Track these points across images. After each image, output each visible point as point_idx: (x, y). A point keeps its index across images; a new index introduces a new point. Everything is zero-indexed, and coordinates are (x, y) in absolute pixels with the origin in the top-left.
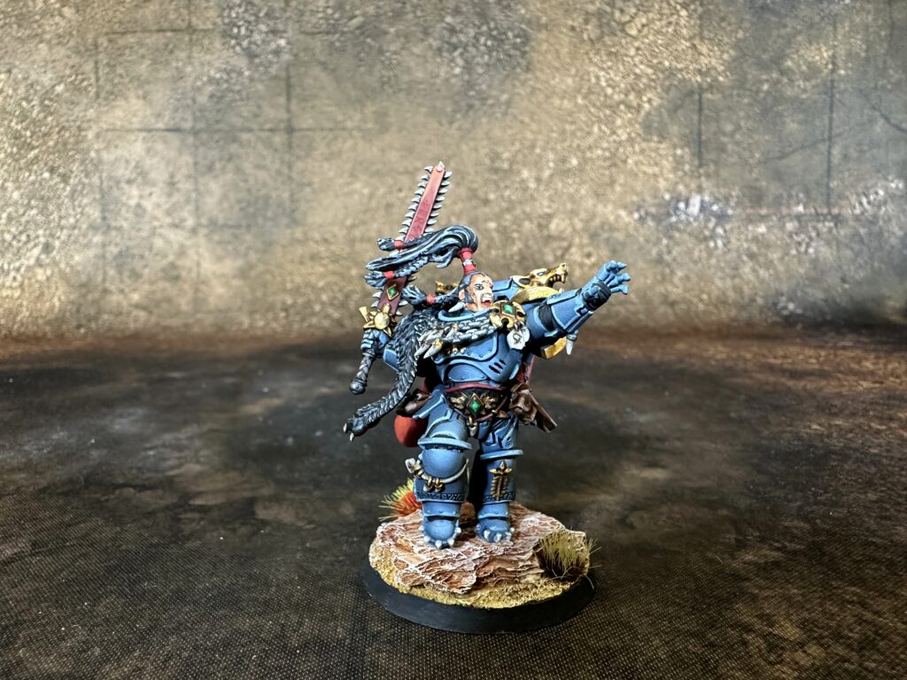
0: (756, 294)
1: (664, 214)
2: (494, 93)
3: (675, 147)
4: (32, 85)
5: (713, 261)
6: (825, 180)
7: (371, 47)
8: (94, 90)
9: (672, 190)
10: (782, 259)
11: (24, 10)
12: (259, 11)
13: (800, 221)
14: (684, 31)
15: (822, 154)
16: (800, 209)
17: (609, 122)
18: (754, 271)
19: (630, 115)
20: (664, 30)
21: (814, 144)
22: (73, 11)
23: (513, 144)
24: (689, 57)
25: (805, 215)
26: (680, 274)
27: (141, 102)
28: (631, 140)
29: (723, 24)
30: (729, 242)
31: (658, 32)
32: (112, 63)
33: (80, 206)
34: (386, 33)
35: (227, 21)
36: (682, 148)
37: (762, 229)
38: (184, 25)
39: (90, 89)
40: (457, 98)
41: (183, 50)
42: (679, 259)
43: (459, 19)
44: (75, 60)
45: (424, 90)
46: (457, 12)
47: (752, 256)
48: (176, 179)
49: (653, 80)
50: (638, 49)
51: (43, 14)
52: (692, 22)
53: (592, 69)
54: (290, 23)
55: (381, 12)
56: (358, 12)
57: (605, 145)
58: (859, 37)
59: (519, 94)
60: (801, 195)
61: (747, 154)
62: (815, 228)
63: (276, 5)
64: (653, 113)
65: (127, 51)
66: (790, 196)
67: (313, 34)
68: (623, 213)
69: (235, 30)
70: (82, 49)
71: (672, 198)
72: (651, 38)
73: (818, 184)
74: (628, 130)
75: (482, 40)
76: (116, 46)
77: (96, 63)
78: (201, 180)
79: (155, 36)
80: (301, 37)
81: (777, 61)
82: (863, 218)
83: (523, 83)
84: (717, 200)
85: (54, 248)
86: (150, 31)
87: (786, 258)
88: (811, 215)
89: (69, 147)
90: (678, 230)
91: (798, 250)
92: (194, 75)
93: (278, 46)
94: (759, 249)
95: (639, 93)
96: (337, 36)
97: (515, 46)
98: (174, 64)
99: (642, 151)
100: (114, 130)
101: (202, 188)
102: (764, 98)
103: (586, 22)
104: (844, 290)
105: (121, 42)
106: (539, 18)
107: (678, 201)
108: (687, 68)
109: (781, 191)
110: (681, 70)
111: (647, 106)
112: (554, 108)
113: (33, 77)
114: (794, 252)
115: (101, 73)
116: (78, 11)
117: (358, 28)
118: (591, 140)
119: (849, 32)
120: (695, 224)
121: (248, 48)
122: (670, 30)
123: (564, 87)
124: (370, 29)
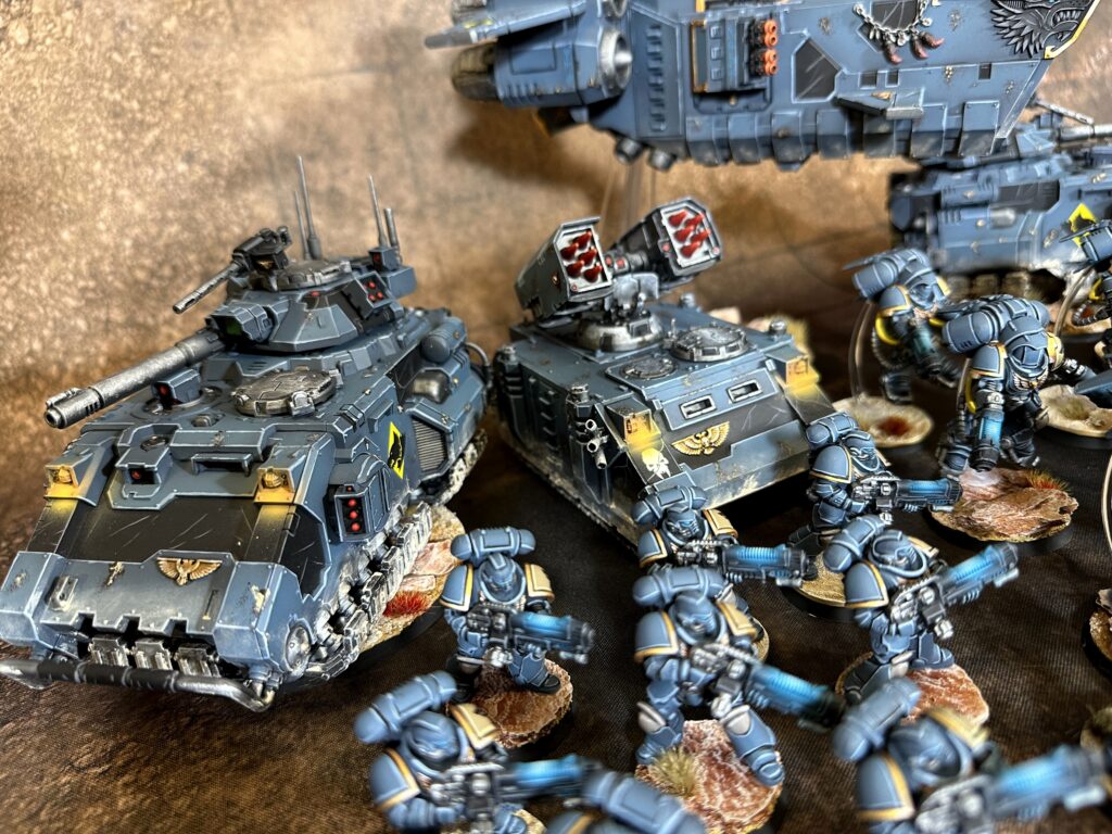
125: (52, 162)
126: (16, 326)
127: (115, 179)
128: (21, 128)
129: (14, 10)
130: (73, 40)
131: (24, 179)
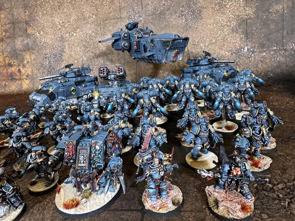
0: (262, 72)
1: (238, 52)
2: (193, 26)
3: (240, 35)
4: (87, 34)
5: (251, 63)
6: (282, 40)
7: (162, 18)
8: (101, 34)
9: (240, 46)
10: (269, 62)
11: (85, 17)
12: (136, 12)
13: (275, 52)
15: (281, 33)
16: (275, 48)
17: (223, 30)
18: (262, 65)
19: (228, 28)
21: (278, 31)
23: (198, 38)
24: (244, 11)
25: (276, 50)
26: (242, 67)
28: (228, 34)
29: (252, 2)
30: (255, 58)
31: (235, 6)
32: (104, 27)
33: (99, 60)
34: (166, 14)
35: (129, 15)
36: (242, 35)
37: (264, 54)
38: (119, 17)
39: (99, 34)
40: (184, 28)
41: (119, 23)
42: (242, 64)
43: (183, 8)
44: (96, 27)
45: (176, 26)
46: (183, 6)
47: (261, 62)
48: (119, 53)
49: (234, 18)
50: (229, 11)
51: (89, 17)
52: (244, 3)
53: (218, 17)
54: (143, 14)
55: (165, 9)
56: (159, 10)
57: (222, 36)
58: (290, 2)
59: (200, 25)
60: (275, 44)
61: (260, 35)
62: (279, 53)
63: (140, 10)
64: (234, 27)
65: (107, 24)
66: (272, 45)
67: (149, 16)
68: (227, 53)
69: (131, 17)
70: (97, 24)
71: (240, 48)
72: (233, 8)
73: (280, 41)
75: (190, 13)
76: (105, 24)
77: (101, 28)
80: (146, 17)
81: (267, 10)
82: (293, 49)
83: (200, 23)
84: (252, 47)
85: (94, 70)
86: (112, 19)
87: (271, 61)
88: (278, 49)
89: (96, 47)
93: (141, 20)
94: (263, 59)
95: (230, 22)
96: (154, 16)
97: (198, 13)
98: (118, 26)
99: (231, 37)
102: (264, 20)
103: (216, 5)
104: (287, 69)
105: (106, 22)
106: (203, 6)
107: (242, 49)
108: (243, 14)
109: (270, 44)
110: (241, 15)
111: (232, 25)
112: (208, 28)
114: (273, 60)
115: (102, 30)
116: (96, 16)
117: (159, 13)
118: (218, 35)
119: (287, 1)
120: (246, 54)
122: (238, 5)
123: (211, 22)
124: (162, 13)
125: (76, 52)
127: (83, 55)
128: (73, 47)
129: (75, 32)
130: (81, 36)
131: (72, 54)
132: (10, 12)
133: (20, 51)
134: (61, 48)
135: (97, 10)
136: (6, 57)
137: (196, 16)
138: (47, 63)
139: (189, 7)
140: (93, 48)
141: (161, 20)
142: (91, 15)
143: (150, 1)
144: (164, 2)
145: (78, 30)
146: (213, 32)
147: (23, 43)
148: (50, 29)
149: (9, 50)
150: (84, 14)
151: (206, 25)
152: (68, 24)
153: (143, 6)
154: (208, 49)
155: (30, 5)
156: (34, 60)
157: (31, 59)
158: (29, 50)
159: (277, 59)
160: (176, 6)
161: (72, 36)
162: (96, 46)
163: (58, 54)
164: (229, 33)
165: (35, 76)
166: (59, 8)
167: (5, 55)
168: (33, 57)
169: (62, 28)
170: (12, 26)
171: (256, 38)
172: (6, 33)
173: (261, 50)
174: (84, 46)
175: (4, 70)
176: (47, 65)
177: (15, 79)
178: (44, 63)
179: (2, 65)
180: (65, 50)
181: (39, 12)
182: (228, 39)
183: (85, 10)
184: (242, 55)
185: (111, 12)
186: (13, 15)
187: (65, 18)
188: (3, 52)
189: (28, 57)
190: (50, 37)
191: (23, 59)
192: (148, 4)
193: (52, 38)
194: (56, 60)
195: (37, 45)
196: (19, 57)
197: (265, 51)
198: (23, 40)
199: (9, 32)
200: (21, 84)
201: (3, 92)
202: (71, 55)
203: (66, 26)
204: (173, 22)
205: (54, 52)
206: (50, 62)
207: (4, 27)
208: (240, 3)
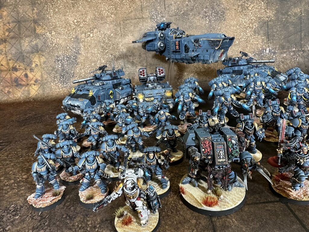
1: (260, 53)
2: (217, 27)
3: (262, 36)
4: (105, 34)
6: (301, 42)
7: (186, 18)
8: (121, 34)
9: (262, 47)
10: (290, 62)
11: (103, 17)
12: (159, 12)
13: (294, 53)
14: (263, 7)
15: (299, 35)
16: (294, 49)
17: (245, 32)
18: (283, 66)
19: (250, 29)
20: (258, 8)
21: (297, 33)
22: (114, 16)
24: (265, 13)
25: (295, 51)
27: (132, 36)
28: (251, 36)
29: (273, 5)
30: (277, 59)
31: (256, 8)
32: (124, 27)
33: (119, 63)
34: (189, 14)
35: (151, 15)
36: (264, 36)
37: (285, 55)
38: (141, 17)
39: (119, 34)
40: (208, 29)
41: (141, 23)
43: (207, 9)
44: (115, 27)
45: (200, 28)
46: (206, 8)
47: (283, 62)
48: (141, 54)
49: (256, 20)
50: (252, 13)
51: (107, 17)
52: (265, 5)
53: (240, 19)
54: (166, 14)
55: (188, 9)
56: (182, 10)
57: (244, 38)
58: (307, 5)
59: (223, 27)
60: (294, 46)
61: (280, 37)
62: (298, 54)
63: (163, 10)
64: (256, 28)
65: (128, 25)
66: (291, 46)
67: (172, 16)
68: (250, 54)
69: (153, 17)
70: (117, 24)
71: (262, 49)
72: (255, 10)
73: (298, 42)
74: (250, 33)
75: (213, 14)
76: (125, 23)
77: (120, 28)
78: (147, 54)
79: (134, 20)
80: (169, 17)
81: (286, 13)
83: (224, 24)
84: (273, 49)
88: (297, 51)
89: (115, 49)
90: (264, 57)
91: (294, 60)
92: (144, 29)
93: (164, 20)
94: (284, 60)
95: (252, 24)
96: (178, 16)
97: (221, 15)
98: (139, 27)
99: (254, 38)
100: (126, 44)
101: (147, 56)
102: (284, 22)
103: (238, 7)
104: (306, 69)
106: (227, 8)
107: (264, 50)
108: (264, 16)
109: (289, 45)
110: (263, 17)
111: (254, 27)
112: (232, 29)
113: (106, 32)
115: (122, 31)
116: (115, 16)
117: (182, 14)
118: (241, 36)
119: (304, 4)
120: (268, 55)
121: (157, 21)
122: (259, 7)
123: (234, 24)
124: (185, 14)
125: (93, 54)
126: (84, 76)
127: (101, 57)
128: (89, 48)
129: (91, 32)
130: (98, 36)
131: (89, 56)
132: (14, 9)
133: (28, 53)
134: (76, 50)
135: (116, 9)
136: (10, 60)
137: (220, 18)
138: (60, 66)
139: (213, 8)
140: (112, 49)
141: (184, 20)
142: (110, 15)
143: (173, 1)
144: (187, 3)
145: (95, 31)
146: (237, 34)
147: (32, 44)
148: (63, 29)
149: (14, 52)
150: (101, 13)
151: (230, 27)
152: (84, 23)
153: (166, 6)
154: (232, 50)
155: (38, 2)
156: (44, 62)
157: (40, 62)
158: (38, 52)
159: (296, 59)
160: (200, 7)
161: (89, 36)
162: (116, 47)
163: (72, 56)
164: (251, 34)
165: (45, 81)
166: (74, 6)
167: (9, 58)
168: (43, 59)
169: (77, 28)
170: (17, 25)
171: (277, 39)
172: (10, 33)
173: (281, 51)
174: (102, 48)
175: (6, 75)
176: (59, 69)
177: (21, 84)
178: (56, 66)
179: (5, 69)
180: (80, 52)
181: (50, 10)
182: (251, 41)
183: (103, 9)
184: (264, 56)
185: (131, 12)
186: (18, 13)
187: (80, 17)
188: (6, 54)
189: (36, 60)
190: (63, 37)
191: (31, 63)
192: (171, 5)
193: (66, 39)
194: (70, 63)
195: (48, 46)
196: (25, 60)
197: (285, 52)
198: (31, 41)
199: (14, 32)
200: (28, 91)
201: (6, 100)
202: (87, 57)
203: (81, 26)
204: (197, 23)
205: (67, 55)
206: (62, 65)
207: (6, 26)
208: (261, 6)
